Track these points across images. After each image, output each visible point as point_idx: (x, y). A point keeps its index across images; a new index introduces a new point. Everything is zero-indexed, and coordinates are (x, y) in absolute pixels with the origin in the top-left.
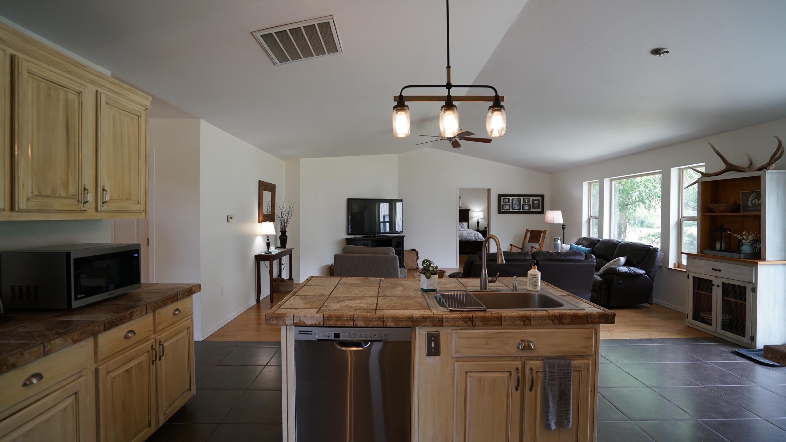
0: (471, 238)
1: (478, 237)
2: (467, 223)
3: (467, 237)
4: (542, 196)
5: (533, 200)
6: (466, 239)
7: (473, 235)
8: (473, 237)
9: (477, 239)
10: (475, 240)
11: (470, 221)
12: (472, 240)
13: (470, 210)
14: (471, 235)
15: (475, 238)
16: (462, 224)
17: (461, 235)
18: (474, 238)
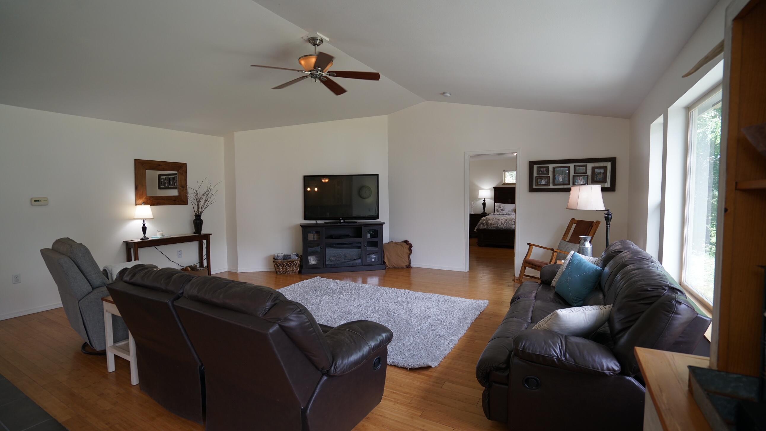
4: (613, 161)
5: (593, 168)
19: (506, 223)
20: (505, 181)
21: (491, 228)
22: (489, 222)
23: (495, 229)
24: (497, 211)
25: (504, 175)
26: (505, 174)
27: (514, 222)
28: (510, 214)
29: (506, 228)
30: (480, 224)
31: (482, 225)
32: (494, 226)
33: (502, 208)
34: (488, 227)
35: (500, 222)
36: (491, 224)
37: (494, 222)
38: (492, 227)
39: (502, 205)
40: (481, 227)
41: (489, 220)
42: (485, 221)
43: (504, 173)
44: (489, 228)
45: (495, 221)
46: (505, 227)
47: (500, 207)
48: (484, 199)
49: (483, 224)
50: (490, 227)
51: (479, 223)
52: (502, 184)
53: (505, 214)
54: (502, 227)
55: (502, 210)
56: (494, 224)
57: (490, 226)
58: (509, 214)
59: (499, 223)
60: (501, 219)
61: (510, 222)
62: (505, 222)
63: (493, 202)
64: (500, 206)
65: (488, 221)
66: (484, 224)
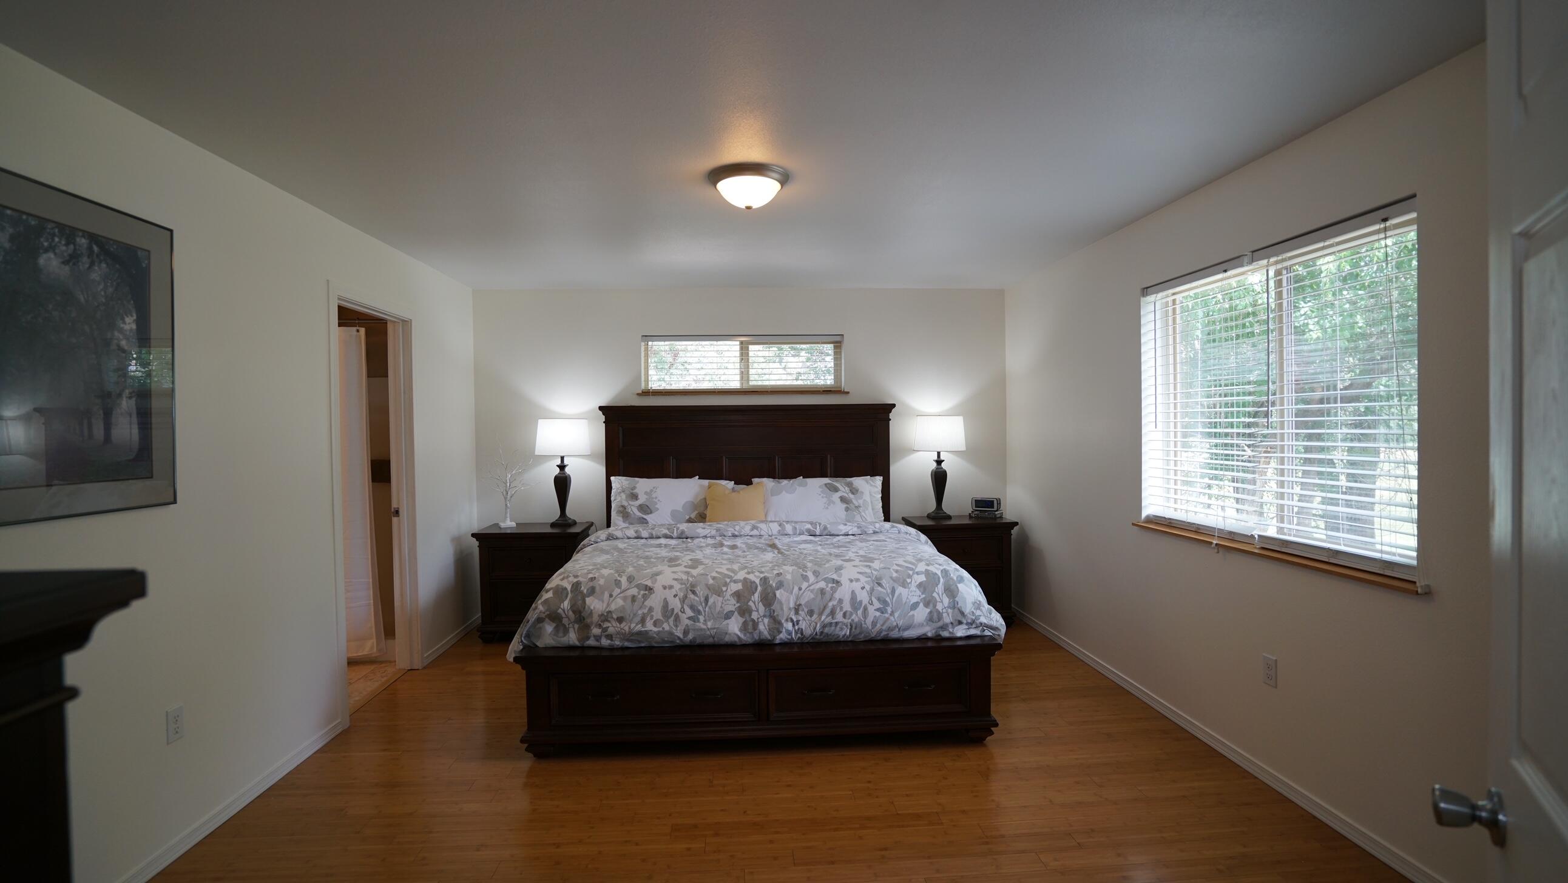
0: (896, 619)
1: (954, 605)
2: (879, 480)
3: (872, 613)
6: (859, 625)
7: (911, 594)
8: (915, 606)
9: (944, 627)
10: (929, 631)
11: (895, 469)
12: (907, 634)
13: (894, 406)
14: (900, 590)
15: (930, 619)
16: (850, 485)
17: (822, 591)
18: (921, 614)
19: (692, 607)
20: (647, 381)
21: (605, 642)
22: (595, 605)
23: (627, 644)
24: (619, 512)
25: (643, 354)
26: (647, 349)
27: (733, 601)
28: (688, 533)
29: (690, 636)
30: (540, 620)
31: (549, 628)
32: (625, 627)
33: (642, 500)
34: (588, 638)
35: (655, 602)
36: (606, 617)
37: (620, 602)
38: (610, 637)
39: (644, 485)
40: (548, 637)
41: (592, 591)
42: (566, 604)
43: (643, 349)
44: (591, 642)
45: (625, 599)
46: (686, 632)
47: (634, 497)
48: (562, 458)
49: (554, 617)
50: (598, 638)
51: (532, 616)
52: (638, 394)
53: (666, 537)
54: (671, 633)
55: (645, 509)
56: (620, 620)
57: (596, 631)
58: (683, 532)
59: (651, 609)
60: (662, 580)
61: (711, 601)
62: (683, 601)
63: (602, 470)
64: (634, 488)
65: (588, 600)
66: (565, 621)
